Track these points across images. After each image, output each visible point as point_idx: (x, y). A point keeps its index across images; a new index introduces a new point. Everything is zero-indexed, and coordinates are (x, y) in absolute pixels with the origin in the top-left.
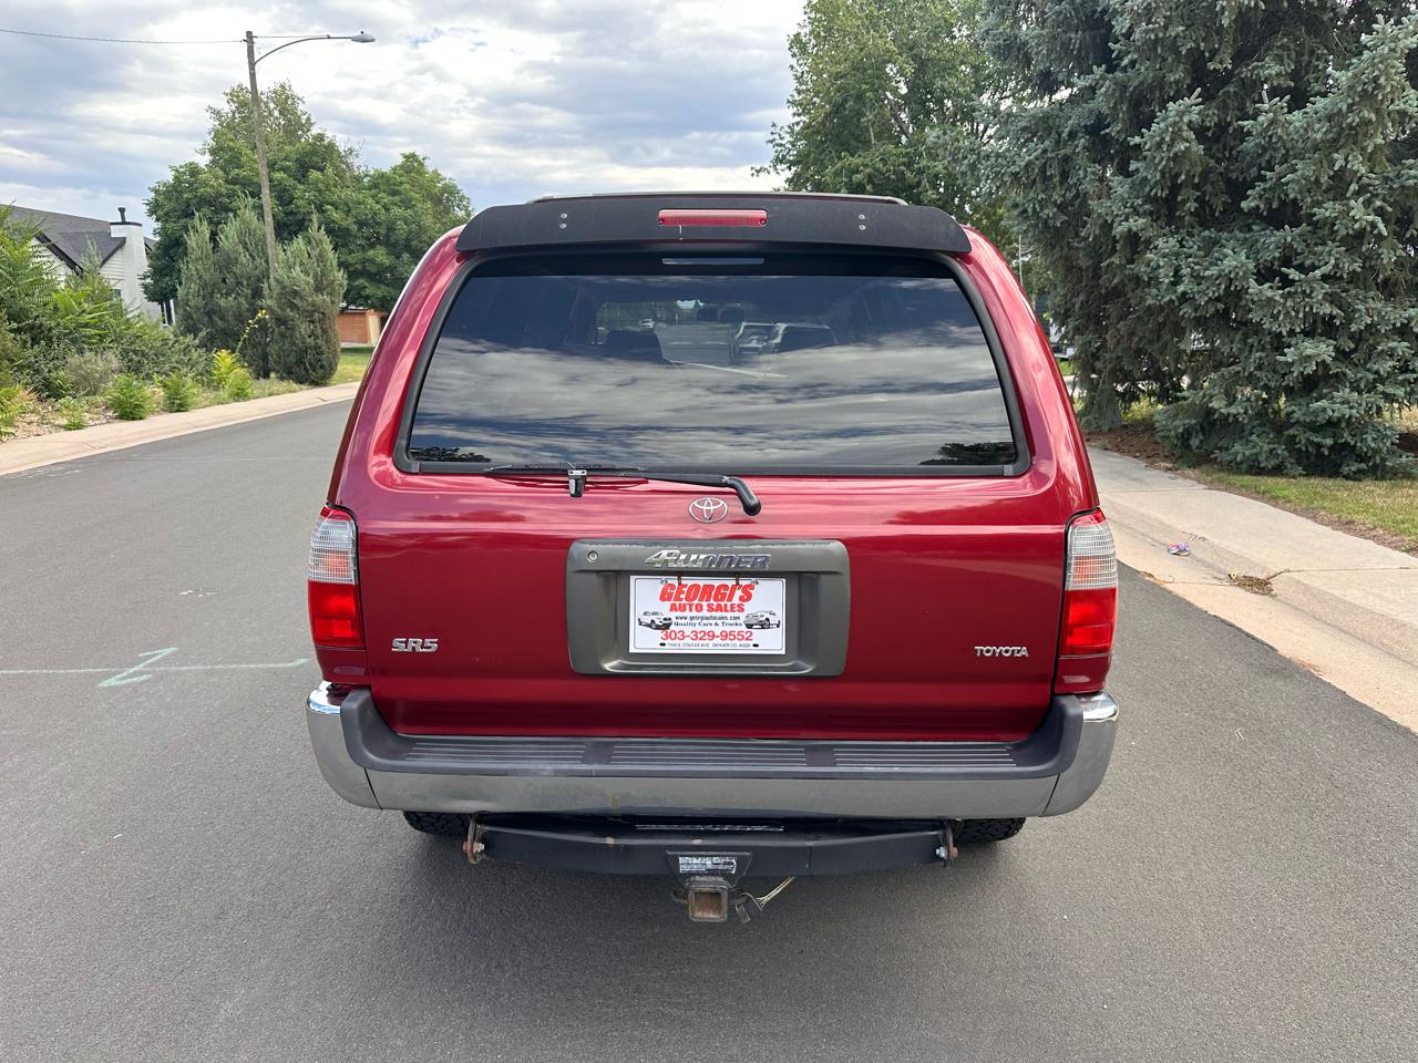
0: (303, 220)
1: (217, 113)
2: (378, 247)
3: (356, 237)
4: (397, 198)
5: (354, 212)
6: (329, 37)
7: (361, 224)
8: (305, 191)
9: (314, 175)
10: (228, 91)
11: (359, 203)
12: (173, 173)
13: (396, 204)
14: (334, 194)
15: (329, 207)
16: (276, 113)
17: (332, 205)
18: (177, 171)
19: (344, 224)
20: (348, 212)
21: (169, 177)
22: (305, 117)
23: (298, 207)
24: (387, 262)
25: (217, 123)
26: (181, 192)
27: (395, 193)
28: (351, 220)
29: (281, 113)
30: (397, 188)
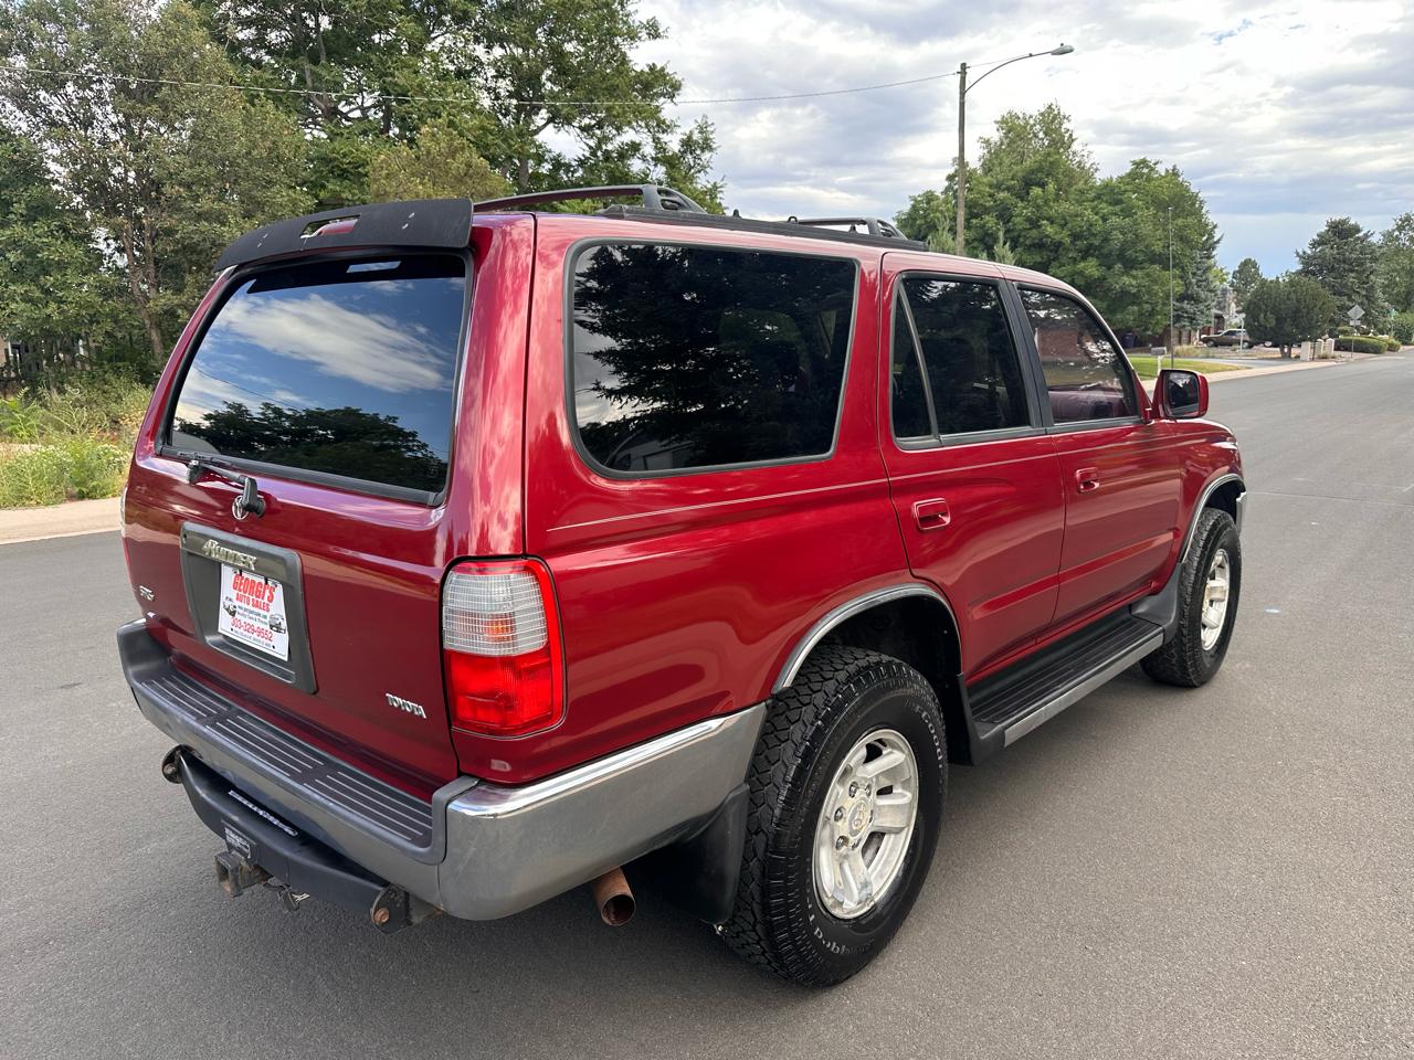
0: (1019, 236)
1: (987, 142)
2: (1090, 259)
3: (1068, 250)
4: (1118, 208)
5: (1069, 225)
6: (1031, 55)
7: (1075, 237)
8: (1024, 208)
9: (1036, 191)
10: (999, 119)
11: (1076, 216)
12: (912, 202)
13: (1116, 214)
14: (1051, 208)
15: (1045, 222)
16: (1041, 135)
17: (1048, 220)
18: (915, 200)
19: (1057, 237)
20: (1063, 226)
21: (906, 207)
22: (1067, 135)
23: (1015, 225)
24: (1096, 274)
25: (986, 151)
26: (915, 219)
27: (1118, 202)
28: (1066, 232)
29: (1046, 134)
30: (1120, 197)
